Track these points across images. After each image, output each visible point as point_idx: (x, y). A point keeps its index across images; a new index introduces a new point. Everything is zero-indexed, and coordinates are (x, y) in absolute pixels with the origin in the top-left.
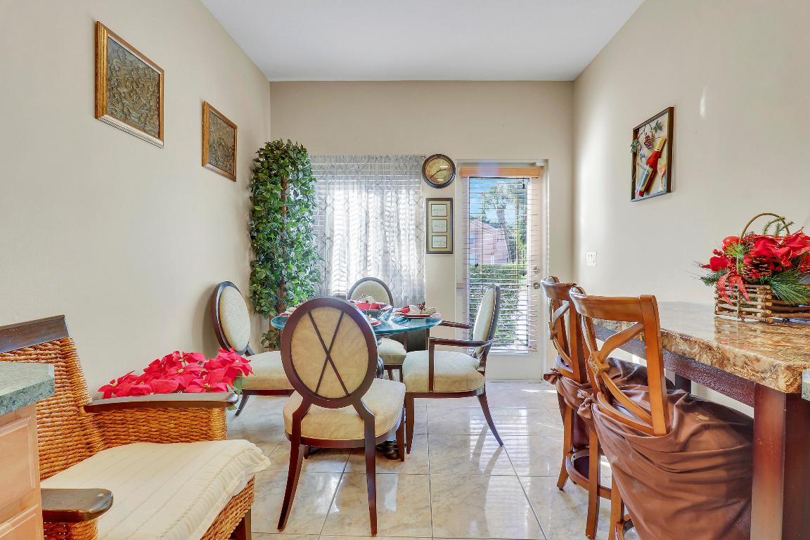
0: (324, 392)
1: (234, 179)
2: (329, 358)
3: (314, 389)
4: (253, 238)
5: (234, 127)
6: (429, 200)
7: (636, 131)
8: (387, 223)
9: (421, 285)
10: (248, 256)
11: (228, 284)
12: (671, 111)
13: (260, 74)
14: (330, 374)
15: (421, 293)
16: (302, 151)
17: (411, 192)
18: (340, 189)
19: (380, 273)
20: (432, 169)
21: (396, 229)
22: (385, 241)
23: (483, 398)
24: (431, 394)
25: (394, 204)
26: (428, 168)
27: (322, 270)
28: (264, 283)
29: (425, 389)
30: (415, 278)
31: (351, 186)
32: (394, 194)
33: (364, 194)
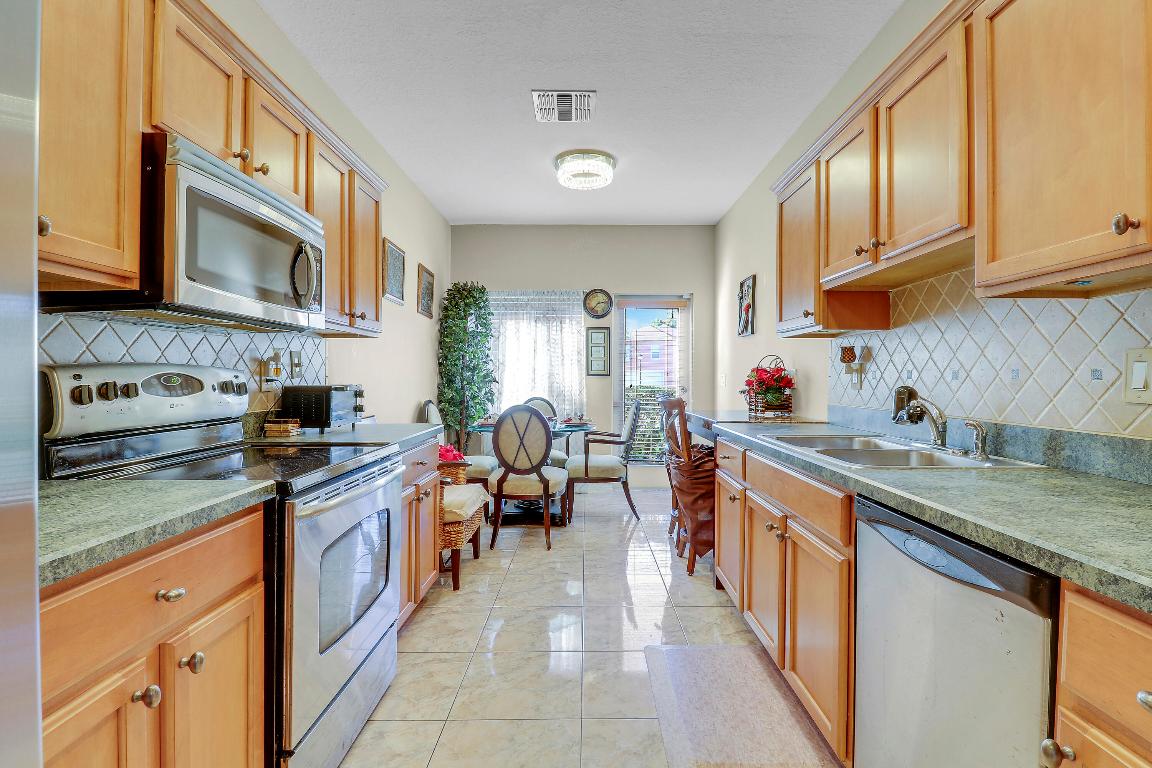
0: (518, 465)
1: (431, 317)
2: (522, 443)
3: (511, 464)
4: (440, 364)
5: (432, 276)
6: (588, 329)
7: (742, 285)
8: (552, 350)
9: (582, 404)
10: (436, 380)
11: (430, 401)
12: (754, 277)
13: (446, 221)
14: (522, 454)
15: (581, 409)
16: (482, 290)
17: (574, 323)
18: (511, 319)
19: (547, 393)
20: (593, 303)
21: (560, 355)
22: (551, 365)
23: (625, 484)
24: (587, 479)
25: (559, 332)
26: (588, 302)
27: (495, 391)
28: (451, 402)
29: (582, 475)
30: (576, 397)
31: (521, 316)
32: (559, 323)
33: (533, 323)
